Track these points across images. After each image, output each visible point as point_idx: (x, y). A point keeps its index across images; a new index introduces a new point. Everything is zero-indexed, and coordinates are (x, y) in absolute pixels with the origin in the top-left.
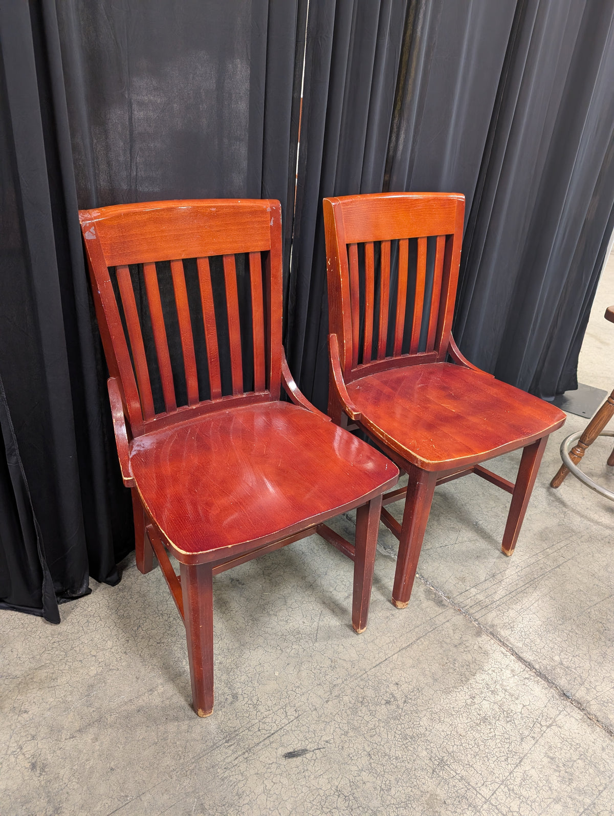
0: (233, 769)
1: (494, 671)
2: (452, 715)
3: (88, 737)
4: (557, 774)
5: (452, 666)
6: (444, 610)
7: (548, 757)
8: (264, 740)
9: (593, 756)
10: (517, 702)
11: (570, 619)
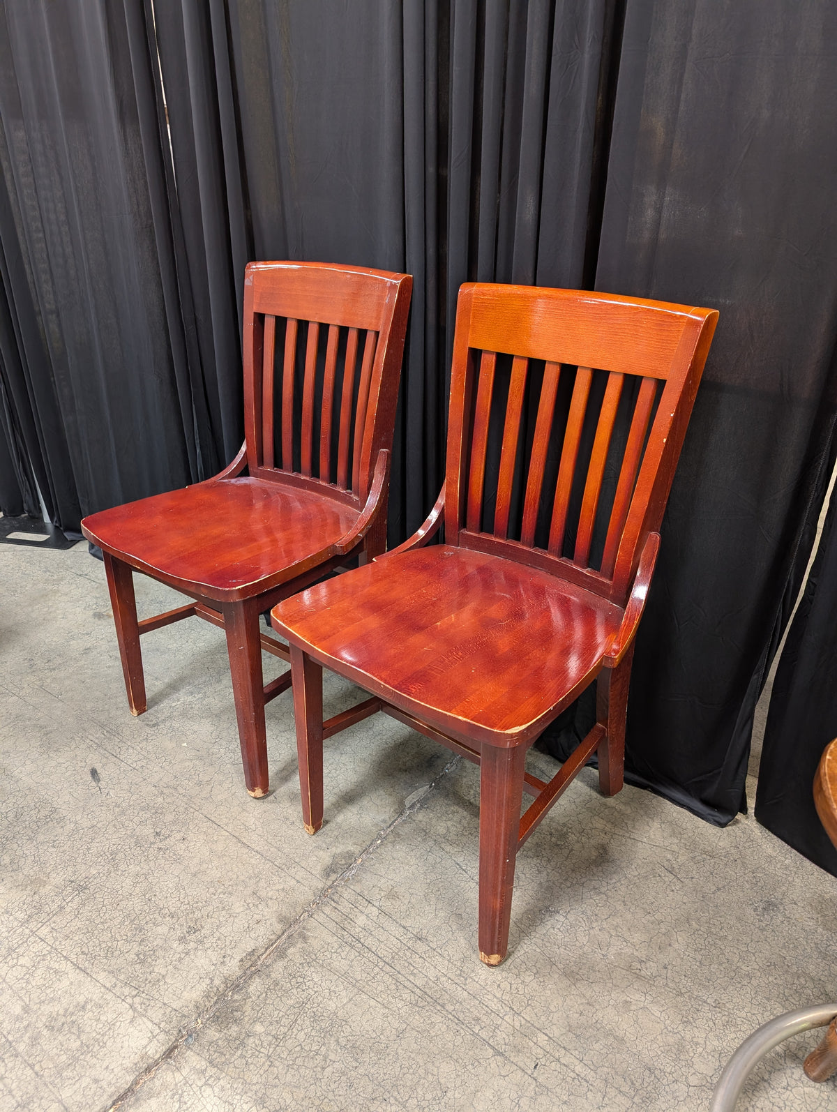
0: (81, 741)
1: (219, 939)
4: (62, 1012)
7: (86, 1003)
8: (110, 753)
9: (85, 1063)
10: (170, 967)
11: (356, 1060)
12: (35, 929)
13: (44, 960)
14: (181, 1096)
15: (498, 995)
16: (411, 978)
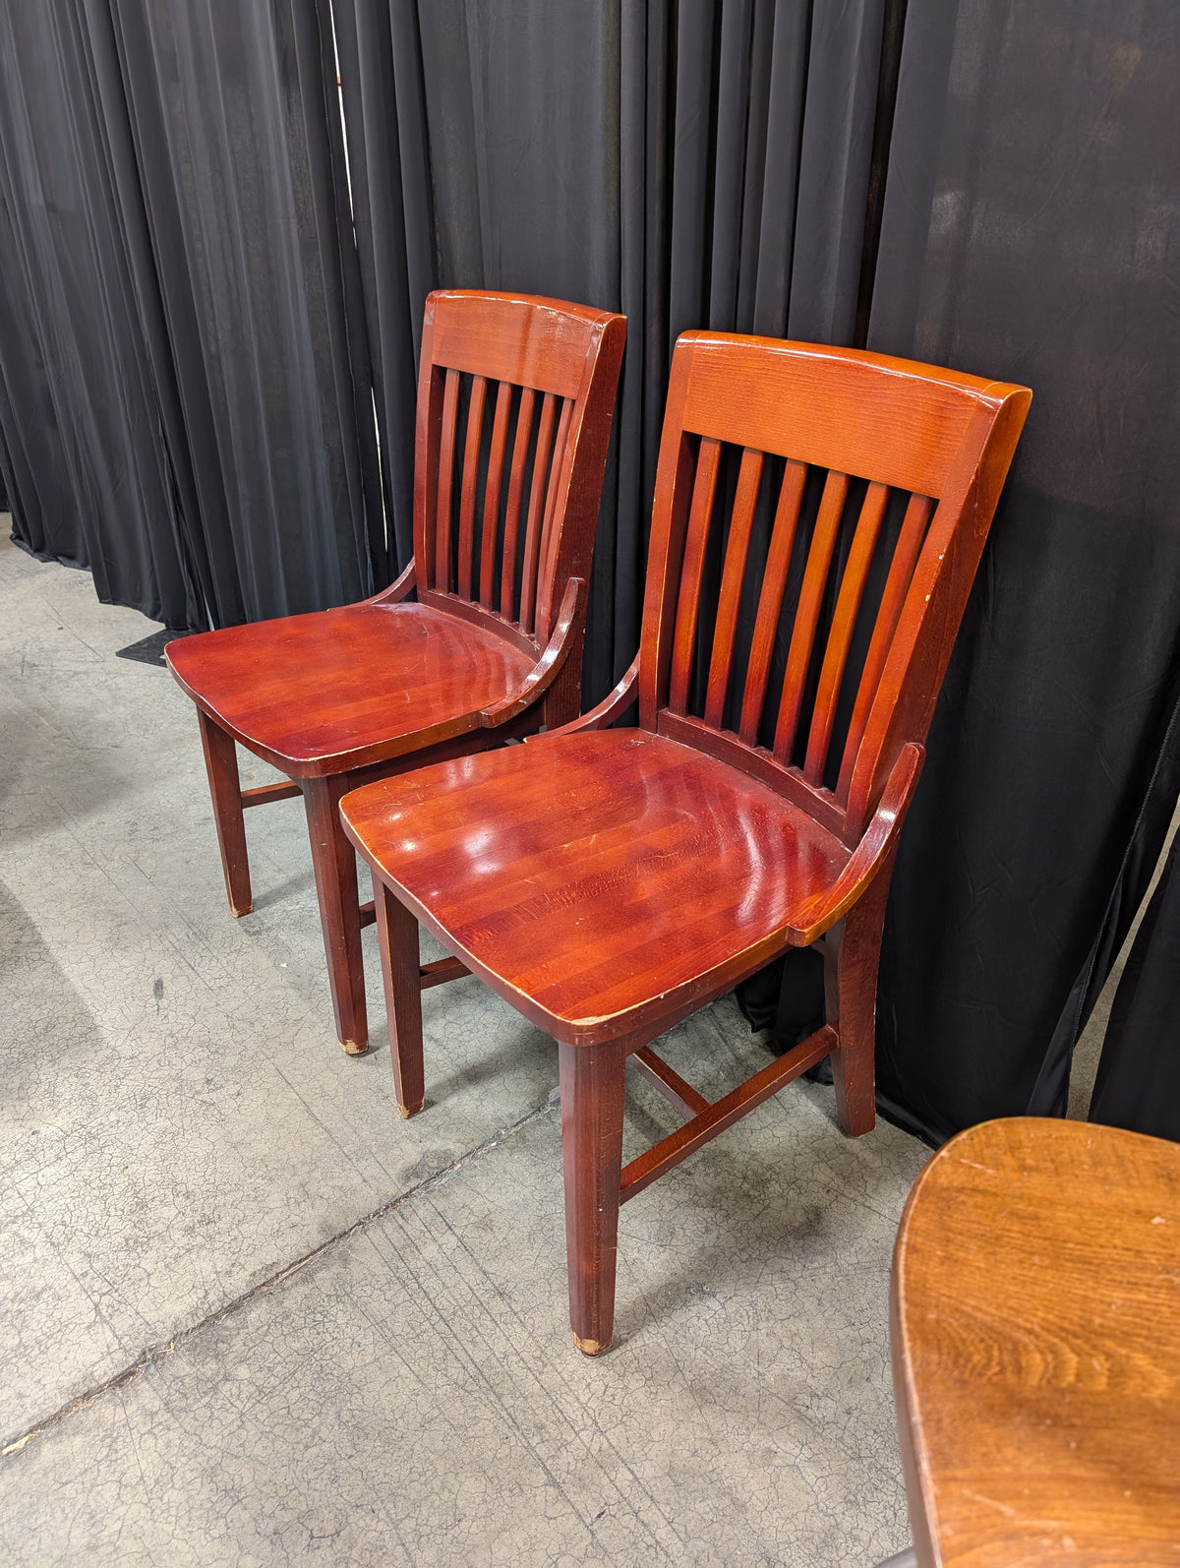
0: (158, 941)
1: (235, 1239)
4: (11, 1295)
7: (44, 1290)
8: (188, 964)
9: (15, 1369)
10: (161, 1265)
11: (354, 1446)
12: (17, 1181)
13: (14, 1222)
14: (115, 1441)
15: (583, 1399)
16: (469, 1347)
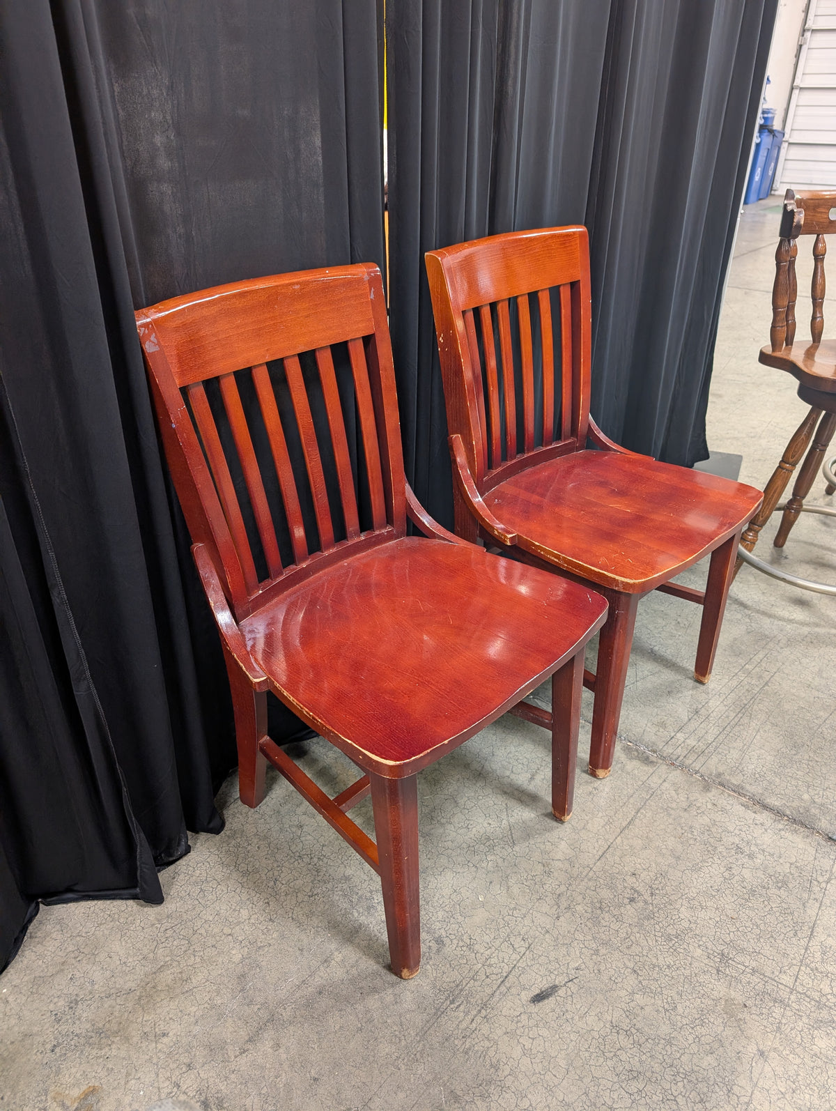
0: (474, 1036)
1: (740, 830)
2: (714, 896)
3: (266, 1045)
5: (690, 835)
6: (655, 768)
8: (499, 987)
10: (781, 861)
11: (803, 746)
13: (817, 969)
